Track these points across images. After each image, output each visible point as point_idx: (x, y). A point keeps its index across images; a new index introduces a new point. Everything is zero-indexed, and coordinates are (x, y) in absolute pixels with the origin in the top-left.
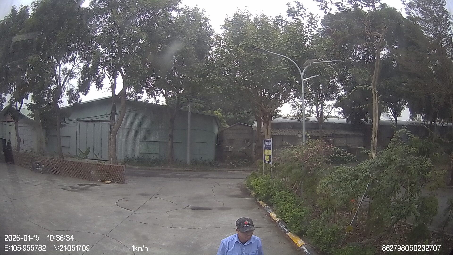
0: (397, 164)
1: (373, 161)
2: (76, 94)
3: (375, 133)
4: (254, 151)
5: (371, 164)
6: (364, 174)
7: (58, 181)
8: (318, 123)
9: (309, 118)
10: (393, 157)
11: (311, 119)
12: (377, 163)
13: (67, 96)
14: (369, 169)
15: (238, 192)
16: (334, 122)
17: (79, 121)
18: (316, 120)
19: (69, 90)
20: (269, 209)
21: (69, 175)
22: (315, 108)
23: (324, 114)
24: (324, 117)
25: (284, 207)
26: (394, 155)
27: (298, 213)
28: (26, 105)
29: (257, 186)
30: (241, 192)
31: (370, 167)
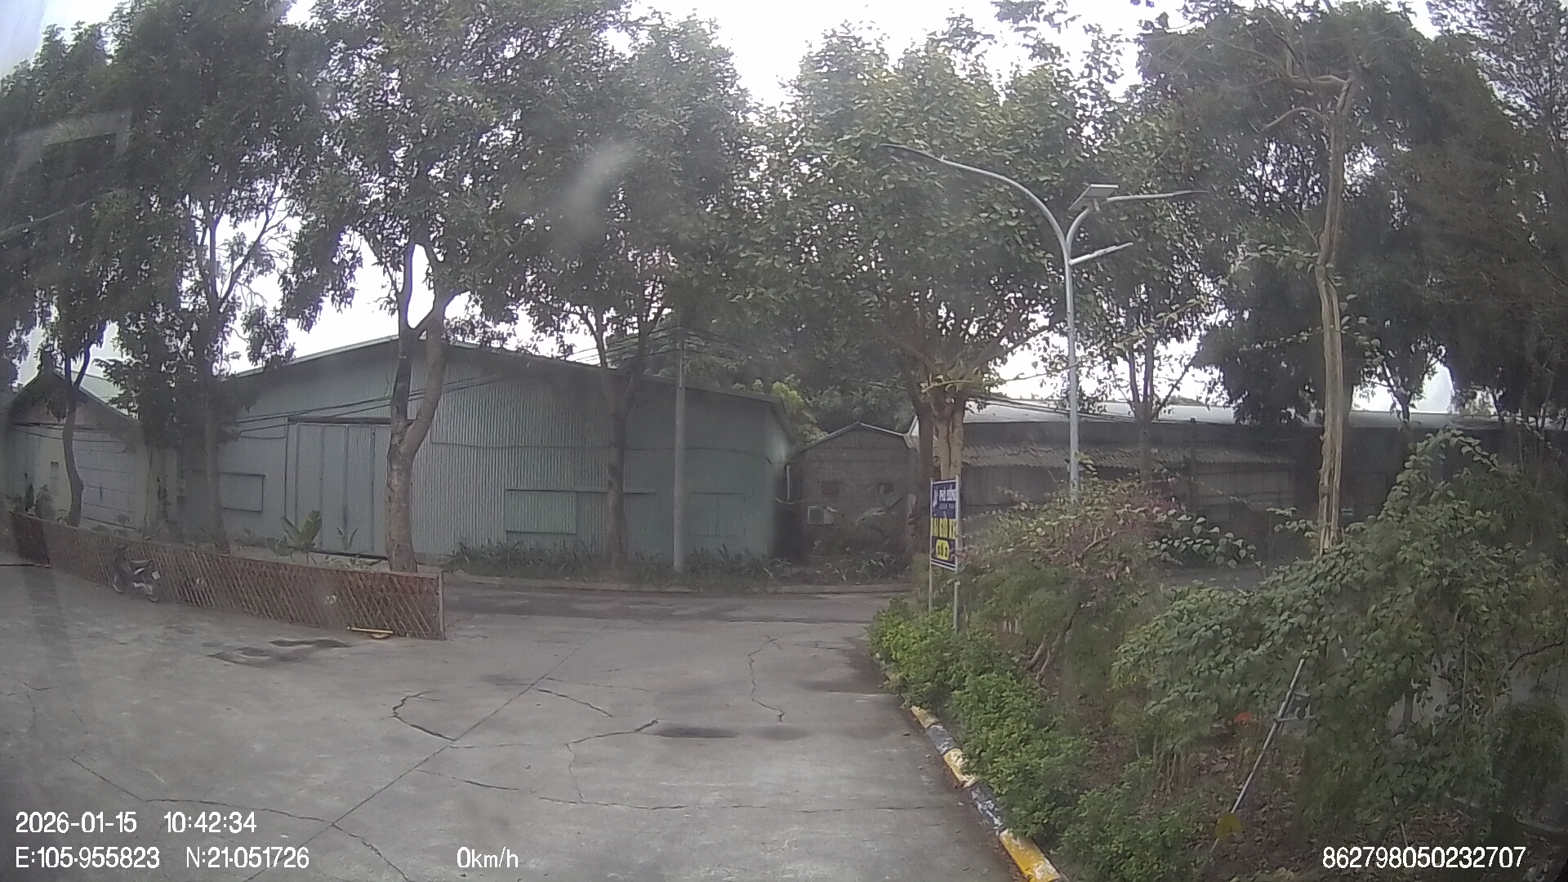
0: (1422, 584)
1: (1324, 568)
2: (273, 326)
3: (1333, 451)
4: (910, 524)
5: (1314, 580)
6: (1285, 620)
7: (206, 628)
8: (1136, 423)
9: (1103, 404)
10: (1406, 554)
11: (1111, 409)
12: (1338, 577)
13: (245, 332)
14: (1306, 601)
15: (842, 671)
16: (1193, 420)
17: (292, 420)
18: (1129, 413)
19: (250, 312)
20: (942, 739)
21: (248, 608)
22: (1122, 367)
23: (1156, 392)
24: (1157, 403)
25: (991, 735)
26: (1408, 543)
27: (1037, 760)
28: (101, 366)
29: (904, 650)
30: (852, 671)
31: (1312, 592)
